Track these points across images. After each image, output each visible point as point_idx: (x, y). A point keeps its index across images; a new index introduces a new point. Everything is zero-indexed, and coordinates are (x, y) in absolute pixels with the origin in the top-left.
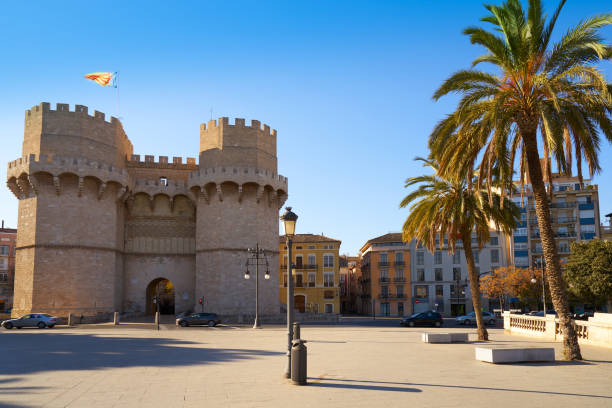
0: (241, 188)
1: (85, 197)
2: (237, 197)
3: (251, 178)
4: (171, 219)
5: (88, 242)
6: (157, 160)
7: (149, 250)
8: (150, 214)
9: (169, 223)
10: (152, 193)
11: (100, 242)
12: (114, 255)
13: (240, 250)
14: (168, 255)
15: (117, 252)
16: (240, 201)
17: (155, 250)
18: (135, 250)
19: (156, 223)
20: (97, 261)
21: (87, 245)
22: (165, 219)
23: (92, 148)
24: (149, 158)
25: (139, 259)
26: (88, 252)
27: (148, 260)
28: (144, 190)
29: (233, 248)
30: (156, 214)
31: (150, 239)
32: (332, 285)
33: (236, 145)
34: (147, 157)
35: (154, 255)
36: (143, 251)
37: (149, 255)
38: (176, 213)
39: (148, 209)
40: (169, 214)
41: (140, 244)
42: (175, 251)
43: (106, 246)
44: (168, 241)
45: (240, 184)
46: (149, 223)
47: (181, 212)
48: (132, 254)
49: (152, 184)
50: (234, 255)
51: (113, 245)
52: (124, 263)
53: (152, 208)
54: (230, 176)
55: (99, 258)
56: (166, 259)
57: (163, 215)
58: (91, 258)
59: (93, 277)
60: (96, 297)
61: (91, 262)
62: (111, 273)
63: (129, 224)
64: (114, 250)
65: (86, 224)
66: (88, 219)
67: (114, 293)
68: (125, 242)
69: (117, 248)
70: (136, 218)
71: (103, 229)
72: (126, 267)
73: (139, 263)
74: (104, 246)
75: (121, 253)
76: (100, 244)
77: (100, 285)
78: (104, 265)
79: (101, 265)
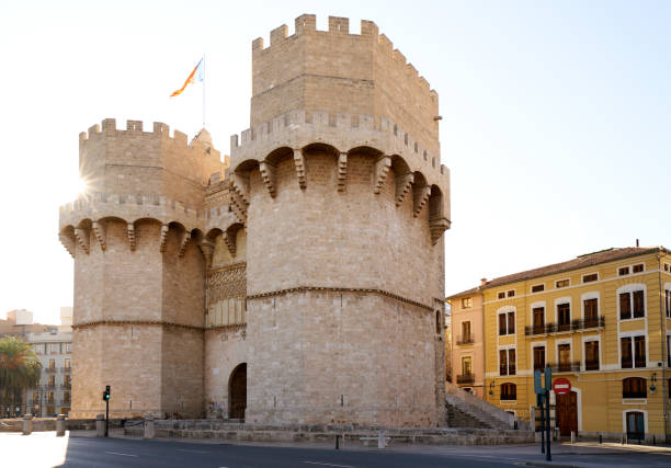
1: (111, 251)
5: (118, 316)
10: (224, 226)
11: (135, 314)
12: (159, 331)
15: (166, 326)
16: (274, 194)
19: (231, 276)
20: (133, 341)
21: (116, 318)
23: (122, 177)
25: (219, 336)
26: (117, 329)
28: (217, 224)
30: (239, 259)
31: (232, 301)
32: (641, 362)
35: (235, 327)
36: (225, 323)
37: (230, 328)
41: (222, 312)
43: (148, 319)
48: (212, 329)
49: (225, 212)
51: (158, 317)
53: (235, 257)
55: (135, 338)
58: (122, 338)
59: (126, 365)
60: (132, 394)
61: (123, 343)
62: (154, 359)
63: (209, 282)
64: (158, 323)
65: (114, 289)
66: (117, 282)
67: (163, 388)
68: (206, 312)
69: (170, 321)
70: (217, 271)
71: (141, 293)
72: (207, 349)
73: (221, 342)
74: (141, 318)
75: (188, 328)
76: (135, 315)
77: (137, 376)
78: (144, 347)
79: (138, 347)
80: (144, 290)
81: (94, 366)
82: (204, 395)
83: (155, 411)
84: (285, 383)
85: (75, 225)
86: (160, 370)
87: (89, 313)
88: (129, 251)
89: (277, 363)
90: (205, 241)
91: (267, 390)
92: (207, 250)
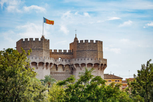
0: (93, 65)
4: (63, 73)
6: (58, 51)
8: (56, 71)
9: (62, 75)
10: (57, 64)
22: (61, 73)
24: (55, 50)
28: (55, 63)
30: (58, 71)
33: (91, 50)
34: (54, 50)
38: (65, 71)
39: (55, 70)
40: (63, 72)
45: (93, 64)
46: (56, 75)
47: (67, 71)
53: (57, 69)
54: (90, 61)
57: (60, 72)
85: (37, 62)
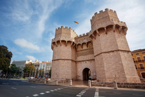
0: (105, 29)
1: (62, 46)
2: (105, 33)
3: (109, 24)
7: (82, 60)
9: (87, 51)
10: (81, 43)
12: (71, 61)
13: (111, 52)
14: (88, 60)
17: (84, 60)
18: (79, 60)
19: (83, 52)
20: (66, 63)
21: (63, 59)
24: (80, 35)
25: (80, 63)
26: (63, 61)
27: (82, 62)
28: (79, 43)
29: (107, 51)
30: (83, 49)
31: (82, 56)
35: (84, 61)
36: (81, 60)
37: (82, 61)
38: (89, 48)
40: (87, 48)
41: (80, 58)
42: (90, 59)
44: (87, 56)
45: (105, 27)
47: (90, 47)
48: (78, 61)
49: (81, 41)
50: (108, 54)
51: (70, 58)
52: (76, 64)
53: (82, 48)
54: (100, 26)
56: (87, 62)
57: (85, 49)
58: (64, 62)
60: (65, 74)
61: (64, 63)
62: (70, 67)
63: (77, 53)
64: (71, 60)
65: (63, 53)
66: (63, 52)
67: (71, 73)
68: (76, 58)
69: (72, 59)
70: (78, 51)
71: (67, 54)
72: (77, 65)
73: (80, 64)
74: (68, 59)
75: (74, 61)
76: (66, 58)
77: (67, 70)
78: (68, 64)
79: (67, 64)
80: (68, 54)
81: (58, 68)
82: (76, 74)
83: (70, 78)
84: (118, 71)
85: (55, 42)
86: (71, 69)
87: (57, 57)
88: (65, 46)
89: (115, 66)
90: (77, 46)
91: (112, 73)
92: (77, 47)
